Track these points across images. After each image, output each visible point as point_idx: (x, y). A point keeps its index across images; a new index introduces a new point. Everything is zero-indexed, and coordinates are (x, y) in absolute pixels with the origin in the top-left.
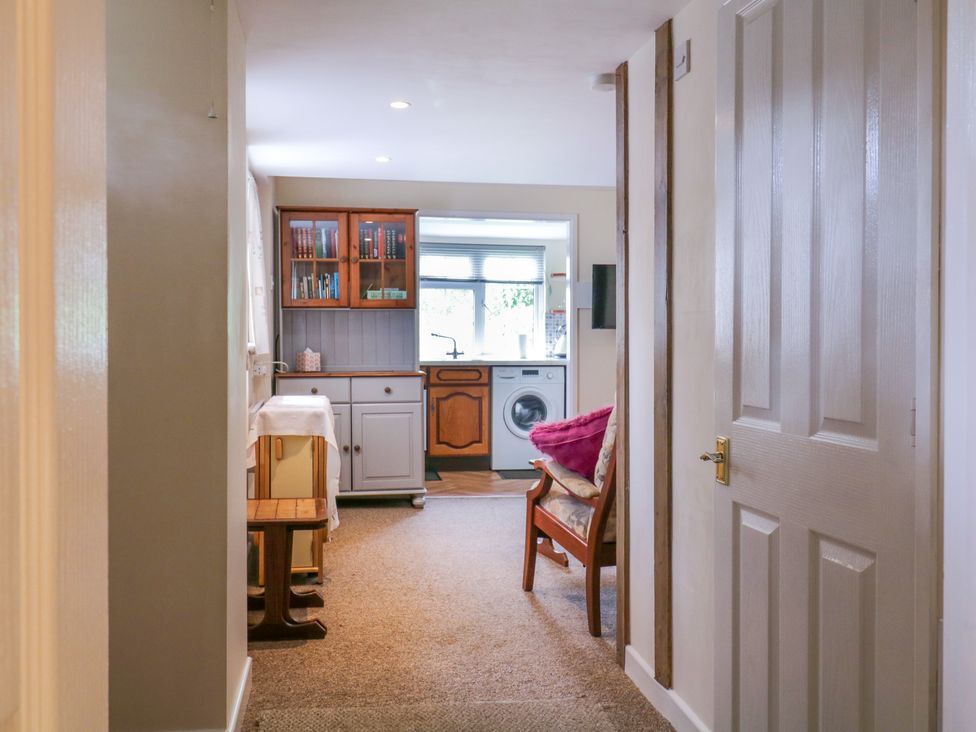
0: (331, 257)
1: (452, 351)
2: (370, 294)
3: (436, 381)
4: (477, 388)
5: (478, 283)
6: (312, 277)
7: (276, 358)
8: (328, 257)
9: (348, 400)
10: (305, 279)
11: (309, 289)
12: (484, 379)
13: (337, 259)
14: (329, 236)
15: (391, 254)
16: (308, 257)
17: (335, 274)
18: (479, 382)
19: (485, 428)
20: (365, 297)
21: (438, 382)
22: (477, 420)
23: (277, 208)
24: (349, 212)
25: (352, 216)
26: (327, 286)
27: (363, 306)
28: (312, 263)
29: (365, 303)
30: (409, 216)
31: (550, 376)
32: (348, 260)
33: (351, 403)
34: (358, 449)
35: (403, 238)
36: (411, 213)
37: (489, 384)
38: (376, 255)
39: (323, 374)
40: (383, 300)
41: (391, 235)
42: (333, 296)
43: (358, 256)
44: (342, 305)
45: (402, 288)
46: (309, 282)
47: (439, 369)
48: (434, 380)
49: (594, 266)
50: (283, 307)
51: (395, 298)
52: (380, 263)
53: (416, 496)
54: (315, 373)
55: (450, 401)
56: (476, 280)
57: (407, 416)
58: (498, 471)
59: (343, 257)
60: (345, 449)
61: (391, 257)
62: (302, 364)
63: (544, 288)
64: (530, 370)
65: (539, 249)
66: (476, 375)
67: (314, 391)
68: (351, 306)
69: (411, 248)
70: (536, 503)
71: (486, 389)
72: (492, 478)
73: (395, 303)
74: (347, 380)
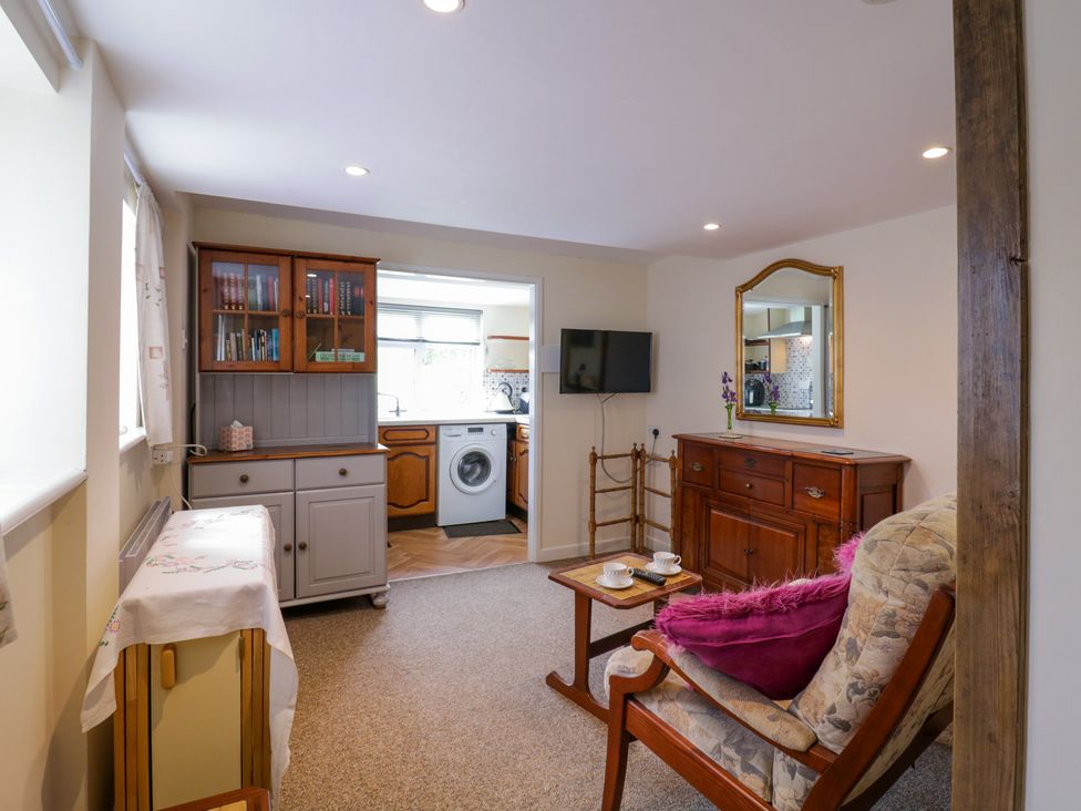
0: (268, 310)
1: (396, 411)
2: (319, 356)
4: (427, 447)
5: (420, 343)
6: (243, 334)
7: (191, 438)
8: (264, 310)
9: (290, 486)
10: (232, 336)
11: (239, 348)
12: (432, 438)
13: (277, 313)
14: (266, 286)
15: (345, 311)
16: (237, 309)
17: (274, 331)
18: (428, 440)
19: (432, 486)
20: (313, 359)
22: (424, 479)
23: (194, 243)
24: (294, 257)
25: (297, 261)
26: (263, 344)
27: (310, 370)
28: (243, 315)
29: (313, 367)
30: (369, 266)
32: (291, 314)
33: (295, 491)
34: (303, 547)
35: (360, 292)
36: (372, 262)
37: (436, 443)
38: (326, 310)
39: (258, 453)
40: (336, 363)
41: (346, 287)
42: (270, 358)
43: (305, 311)
44: (282, 368)
45: (359, 349)
46: (238, 340)
49: (563, 330)
50: (200, 371)
51: (350, 361)
52: (333, 319)
53: (378, 595)
54: (244, 454)
55: (397, 461)
56: (417, 341)
57: (367, 501)
58: (444, 527)
59: (285, 311)
60: (287, 549)
61: (346, 313)
62: (228, 442)
63: (481, 348)
64: (476, 428)
65: (478, 313)
66: (423, 434)
67: (244, 480)
68: (295, 369)
69: (371, 302)
70: (629, 696)
71: (433, 447)
72: (443, 536)
73: (350, 367)
74: (290, 463)
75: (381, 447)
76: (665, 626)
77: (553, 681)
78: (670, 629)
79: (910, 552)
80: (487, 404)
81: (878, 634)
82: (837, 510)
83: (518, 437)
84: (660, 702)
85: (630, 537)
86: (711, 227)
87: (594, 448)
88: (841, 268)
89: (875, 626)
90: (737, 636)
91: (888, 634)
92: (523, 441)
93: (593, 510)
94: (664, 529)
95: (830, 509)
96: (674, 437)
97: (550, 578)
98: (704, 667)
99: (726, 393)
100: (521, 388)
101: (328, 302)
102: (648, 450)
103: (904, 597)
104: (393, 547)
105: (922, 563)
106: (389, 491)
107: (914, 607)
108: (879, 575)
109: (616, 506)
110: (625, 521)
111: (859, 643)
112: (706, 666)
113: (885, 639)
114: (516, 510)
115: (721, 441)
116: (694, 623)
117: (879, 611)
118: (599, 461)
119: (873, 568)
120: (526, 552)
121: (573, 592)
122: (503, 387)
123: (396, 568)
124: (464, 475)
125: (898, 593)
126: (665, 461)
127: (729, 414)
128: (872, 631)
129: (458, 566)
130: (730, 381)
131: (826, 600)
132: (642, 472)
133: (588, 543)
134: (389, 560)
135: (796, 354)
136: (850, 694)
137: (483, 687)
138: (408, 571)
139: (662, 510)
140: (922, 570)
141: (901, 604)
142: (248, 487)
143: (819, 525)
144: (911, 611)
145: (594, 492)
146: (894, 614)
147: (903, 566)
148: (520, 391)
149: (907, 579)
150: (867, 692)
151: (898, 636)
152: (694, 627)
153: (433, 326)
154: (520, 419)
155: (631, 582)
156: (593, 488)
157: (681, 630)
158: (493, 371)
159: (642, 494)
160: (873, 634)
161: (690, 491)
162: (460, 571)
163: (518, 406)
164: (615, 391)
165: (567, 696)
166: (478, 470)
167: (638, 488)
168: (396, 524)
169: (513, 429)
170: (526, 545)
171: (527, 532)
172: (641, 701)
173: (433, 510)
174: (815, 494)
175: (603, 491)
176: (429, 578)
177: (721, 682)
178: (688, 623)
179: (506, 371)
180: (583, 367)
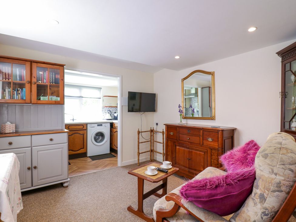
0: (22, 81)
1: (73, 119)
2: (42, 98)
4: (83, 131)
5: (81, 98)
6: (11, 89)
8: (20, 81)
9: (30, 146)
10: (7, 90)
11: (9, 95)
12: (85, 128)
13: (25, 82)
14: (21, 72)
16: (9, 80)
17: (24, 89)
18: (83, 129)
19: (85, 144)
20: (40, 99)
22: (82, 141)
24: (32, 62)
25: (33, 64)
26: (19, 94)
27: (38, 103)
28: (11, 83)
29: (39, 102)
30: (61, 67)
31: (106, 126)
32: (30, 83)
33: (32, 147)
34: (35, 168)
35: (58, 76)
36: (62, 66)
38: (45, 82)
39: (17, 133)
40: (49, 101)
41: (52, 75)
42: (22, 99)
43: (36, 81)
44: (27, 102)
45: (58, 96)
46: (9, 92)
49: (129, 92)
51: (54, 100)
52: (47, 85)
53: (65, 183)
54: (11, 134)
55: (73, 136)
56: (80, 97)
57: (61, 149)
58: (89, 157)
59: (28, 81)
60: (29, 169)
61: (53, 83)
62: (4, 130)
63: (101, 100)
64: (100, 124)
65: (100, 89)
66: (82, 127)
67: (10, 144)
68: (32, 103)
69: (62, 80)
70: (164, 219)
71: (85, 131)
72: (89, 160)
73: (54, 102)
74: (30, 137)
75: (66, 130)
76: (184, 193)
77: (130, 209)
78: (186, 194)
79: (284, 157)
80: (104, 117)
81: (274, 191)
82: (217, 145)
83: (114, 127)
84: (177, 220)
85: (150, 156)
86: (177, 57)
87: (139, 129)
88: (214, 72)
89: (272, 188)
90: (214, 196)
91: (278, 191)
92: (116, 128)
93: (139, 149)
94: (161, 153)
95: (215, 144)
96: (164, 125)
97: (128, 173)
98: (198, 207)
99: (180, 110)
100: (114, 112)
101: (46, 79)
102: (155, 129)
103: (284, 175)
104: (72, 164)
105: (290, 161)
106: (69, 146)
107: (288, 179)
108: (272, 167)
109: (145, 147)
110: (148, 151)
111: (265, 195)
112: (199, 207)
113: (277, 193)
114: (113, 150)
115: (179, 125)
116: (196, 191)
117: (273, 182)
118: (140, 133)
119: (269, 165)
120: (117, 163)
121: (137, 177)
122: (108, 112)
123: (72, 172)
124: (96, 140)
125: (282, 174)
126: (160, 132)
127: (181, 117)
128: (271, 190)
129: (94, 170)
130: (181, 107)
131: (248, 178)
132: (153, 136)
133: (137, 159)
134: (69, 170)
135: (193, 102)
136: (262, 216)
137: (105, 215)
138: (77, 173)
139: (160, 148)
140: (290, 164)
141: (283, 178)
142: (12, 146)
143: (211, 149)
144: (287, 181)
145: (139, 143)
146: (280, 183)
147: (282, 163)
148: (114, 113)
149: (285, 168)
150: (270, 215)
151: (282, 191)
152: (195, 193)
153: (85, 92)
154: (114, 121)
155: (156, 172)
156: (139, 142)
157: (190, 195)
158: (105, 107)
159: (153, 143)
160: (271, 192)
161: (170, 141)
162: (95, 171)
163: (113, 118)
164: (145, 111)
165: (135, 214)
166: (101, 138)
167: (152, 141)
168: (72, 157)
169: (112, 125)
170: (117, 161)
171: (117, 157)
172: (169, 220)
173: (86, 151)
174: (210, 140)
175: (142, 143)
176: (84, 175)
177: (205, 213)
178: (194, 191)
179: (110, 107)
180: (134, 105)
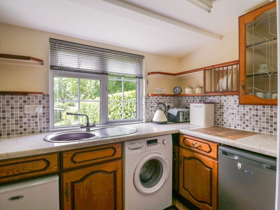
3: (71, 165)
18: (115, 157)
21: (73, 165)
22: (113, 191)
31: (165, 142)
37: (122, 158)
47: (73, 153)
48: (67, 163)
55: (86, 181)
65: (140, 57)
71: (119, 162)
83: (182, 145)
